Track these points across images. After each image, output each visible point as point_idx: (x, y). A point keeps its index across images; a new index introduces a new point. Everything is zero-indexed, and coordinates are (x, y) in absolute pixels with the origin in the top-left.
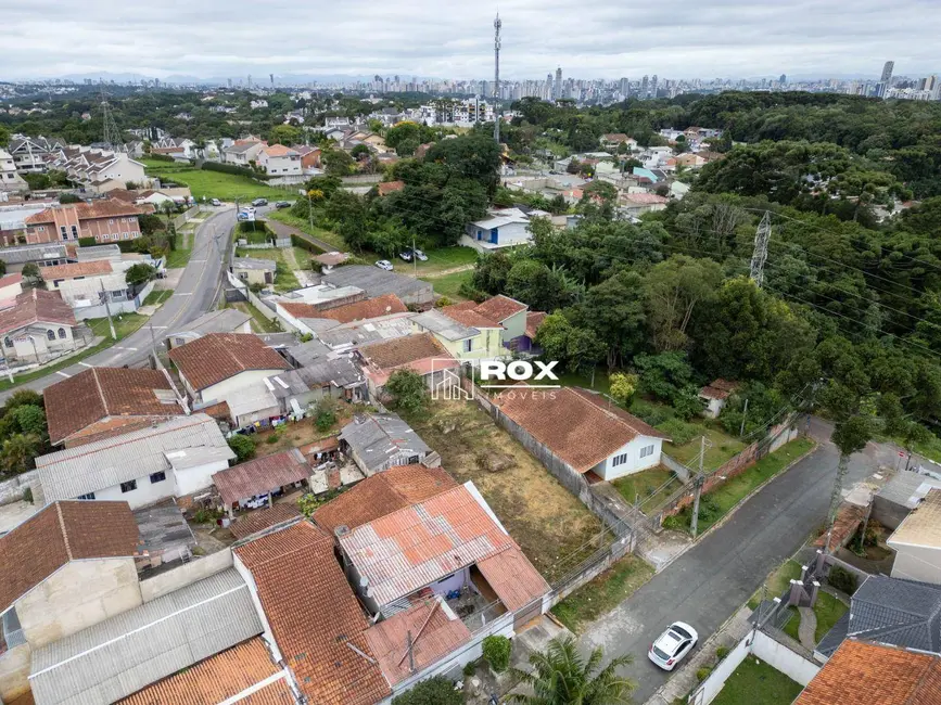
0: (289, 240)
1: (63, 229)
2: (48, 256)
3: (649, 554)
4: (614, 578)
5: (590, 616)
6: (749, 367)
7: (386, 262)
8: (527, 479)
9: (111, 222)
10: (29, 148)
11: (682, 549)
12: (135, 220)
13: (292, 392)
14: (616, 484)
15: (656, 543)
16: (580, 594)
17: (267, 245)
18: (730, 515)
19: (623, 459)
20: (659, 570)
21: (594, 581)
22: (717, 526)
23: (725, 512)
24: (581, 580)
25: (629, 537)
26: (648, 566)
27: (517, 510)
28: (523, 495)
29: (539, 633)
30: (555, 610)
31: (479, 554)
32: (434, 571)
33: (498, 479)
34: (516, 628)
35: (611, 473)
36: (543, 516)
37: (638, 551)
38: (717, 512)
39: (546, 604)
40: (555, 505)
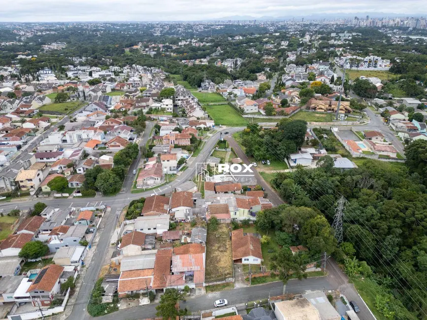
0: (230, 149)
1: (171, 141)
2: (165, 151)
3: (236, 284)
4: (224, 286)
5: (212, 291)
6: (307, 245)
9: (183, 140)
10: (180, 94)
11: (245, 286)
12: (189, 139)
13: (189, 215)
14: (244, 265)
15: (240, 282)
16: (213, 286)
17: (224, 150)
19: (248, 260)
20: (235, 288)
21: (219, 285)
22: (260, 285)
24: (215, 283)
25: (232, 279)
26: (233, 287)
27: (218, 263)
28: (222, 259)
29: (200, 290)
30: (206, 287)
31: (196, 269)
32: (185, 269)
33: (220, 253)
34: (196, 287)
35: (244, 262)
36: (222, 266)
37: (234, 282)
38: (264, 282)
39: (204, 285)
40: (226, 264)
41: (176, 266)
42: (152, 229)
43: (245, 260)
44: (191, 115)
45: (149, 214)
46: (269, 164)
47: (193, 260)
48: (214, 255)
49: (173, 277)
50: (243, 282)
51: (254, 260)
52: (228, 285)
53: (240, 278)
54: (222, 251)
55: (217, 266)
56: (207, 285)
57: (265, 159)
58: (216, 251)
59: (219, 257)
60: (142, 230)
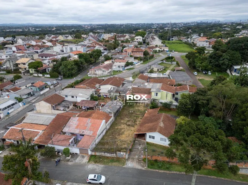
0: (176, 62)
1: (128, 53)
2: (120, 57)
3: (129, 162)
4: (113, 160)
5: (96, 162)
8: (131, 130)
9: (138, 53)
11: (140, 167)
12: (142, 53)
13: (112, 91)
14: (148, 143)
15: (135, 161)
16: (100, 157)
17: (170, 63)
18: (170, 172)
19: (153, 138)
20: (125, 166)
21: (108, 157)
22: (160, 171)
23: (171, 171)
24: (103, 154)
26: (124, 164)
27: (119, 135)
28: (125, 133)
29: (83, 157)
30: (92, 156)
31: (87, 134)
32: (77, 132)
33: (126, 126)
34: (81, 153)
35: (148, 140)
36: (122, 139)
37: (128, 160)
39: (90, 153)
40: (128, 139)
41: (69, 127)
43: (150, 137)
44: (152, 44)
45: (80, 87)
46: (210, 74)
47: (90, 124)
48: (120, 127)
49: (62, 137)
50: (139, 161)
51: (161, 139)
52: (118, 160)
53: (137, 157)
54: (129, 125)
55: (116, 138)
56: (93, 154)
57: (207, 70)
58: (124, 124)
59: (123, 130)
60: (66, 96)
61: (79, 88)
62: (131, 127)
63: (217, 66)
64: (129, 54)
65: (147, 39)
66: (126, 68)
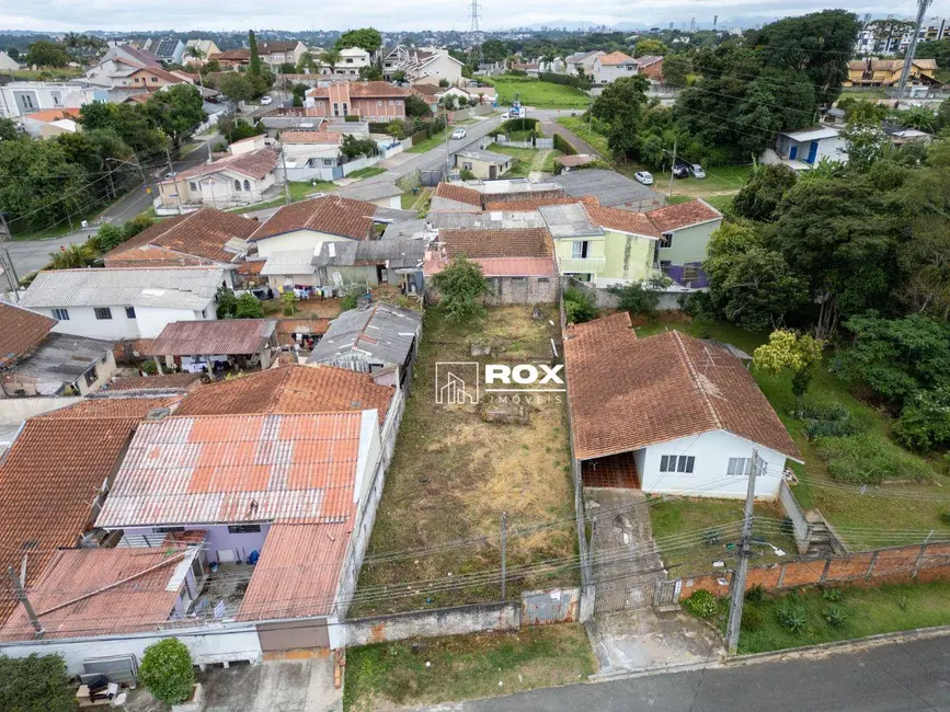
0: (552, 140)
1: (336, 105)
2: (302, 125)
3: (610, 639)
4: (508, 650)
7: (646, 173)
9: (380, 103)
11: (690, 661)
12: (401, 104)
13: (333, 263)
15: (643, 626)
16: (417, 649)
17: (525, 144)
18: (862, 646)
19: (687, 464)
20: (602, 675)
21: (465, 640)
22: (809, 655)
24: (431, 625)
25: (574, 593)
26: (588, 668)
27: (469, 482)
28: (499, 466)
29: (296, 676)
30: (354, 653)
31: (286, 513)
32: (207, 510)
33: (485, 432)
34: (268, 651)
35: (655, 480)
36: (496, 504)
37: (594, 625)
38: (836, 628)
39: (338, 636)
40: (528, 497)
41: (142, 488)
42: (119, 315)
43: (667, 464)
44: (422, 74)
45: (133, 258)
46: (699, 174)
47: (284, 452)
48: (450, 440)
49: (100, 567)
50: (664, 619)
51: (734, 467)
52: (536, 642)
53: (637, 595)
54: (499, 422)
55: (460, 506)
56: (364, 636)
58: (465, 419)
59: (478, 454)
60: (62, 313)
61: (130, 263)
62: (513, 428)
63: (719, 141)
64: (341, 109)
65: (388, 65)
66: (348, 167)
